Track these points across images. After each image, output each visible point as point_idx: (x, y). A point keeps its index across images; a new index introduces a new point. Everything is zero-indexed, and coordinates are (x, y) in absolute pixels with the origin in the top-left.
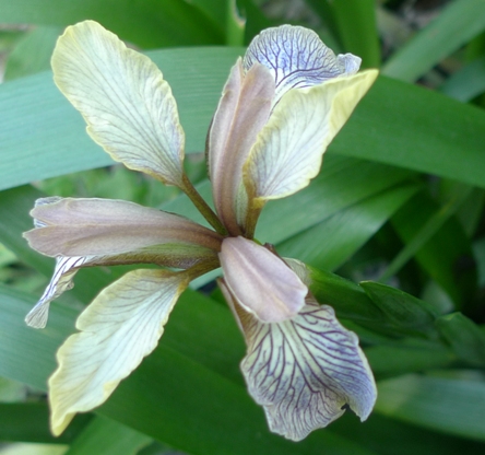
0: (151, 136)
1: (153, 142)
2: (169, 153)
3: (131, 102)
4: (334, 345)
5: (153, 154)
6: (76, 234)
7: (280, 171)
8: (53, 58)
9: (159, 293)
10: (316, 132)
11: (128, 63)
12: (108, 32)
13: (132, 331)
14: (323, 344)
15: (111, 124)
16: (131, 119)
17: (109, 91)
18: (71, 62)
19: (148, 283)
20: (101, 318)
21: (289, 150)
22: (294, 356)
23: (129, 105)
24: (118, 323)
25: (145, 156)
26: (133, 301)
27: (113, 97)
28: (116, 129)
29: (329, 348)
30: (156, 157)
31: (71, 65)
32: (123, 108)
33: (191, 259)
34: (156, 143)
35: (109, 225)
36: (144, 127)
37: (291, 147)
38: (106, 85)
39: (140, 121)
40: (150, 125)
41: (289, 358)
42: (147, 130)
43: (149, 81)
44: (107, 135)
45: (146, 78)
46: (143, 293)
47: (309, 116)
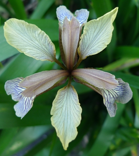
0: (42, 49)
1: (43, 51)
2: (49, 52)
3: (32, 41)
4: (120, 88)
5: (44, 54)
6: (36, 87)
7: (89, 46)
8: (4, 34)
9: (66, 94)
10: (99, 31)
11: (29, 29)
12: (20, 20)
13: (67, 108)
14: (118, 89)
15: (30, 49)
16: (34, 46)
17: (24, 39)
18: (10, 34)
19: (63, 92)
20: (57, 108)
21: (90, 39)
22: (113, 95)
23: (32, 42)
24: (61, 108)
25: (43, 55)
26: (62, 99)
27: (26, 41)
28: (31, 51)
29: (119, 89)
30: (45, 55)
31: (10, 35)
32: (31, 44)
33: (63, 80)
34: (44, 50)
35: (44, 80)
36: (39, 47)
37: (91, 38)
38: (23, 38)
39: (37, 46)
40: (41, 46)
41: (112, 96)
42: (40, 48)
43: (36, 32)
44: (31, 53)
45: (35, 32)
46: (63, 96)
47: (96, 27)
